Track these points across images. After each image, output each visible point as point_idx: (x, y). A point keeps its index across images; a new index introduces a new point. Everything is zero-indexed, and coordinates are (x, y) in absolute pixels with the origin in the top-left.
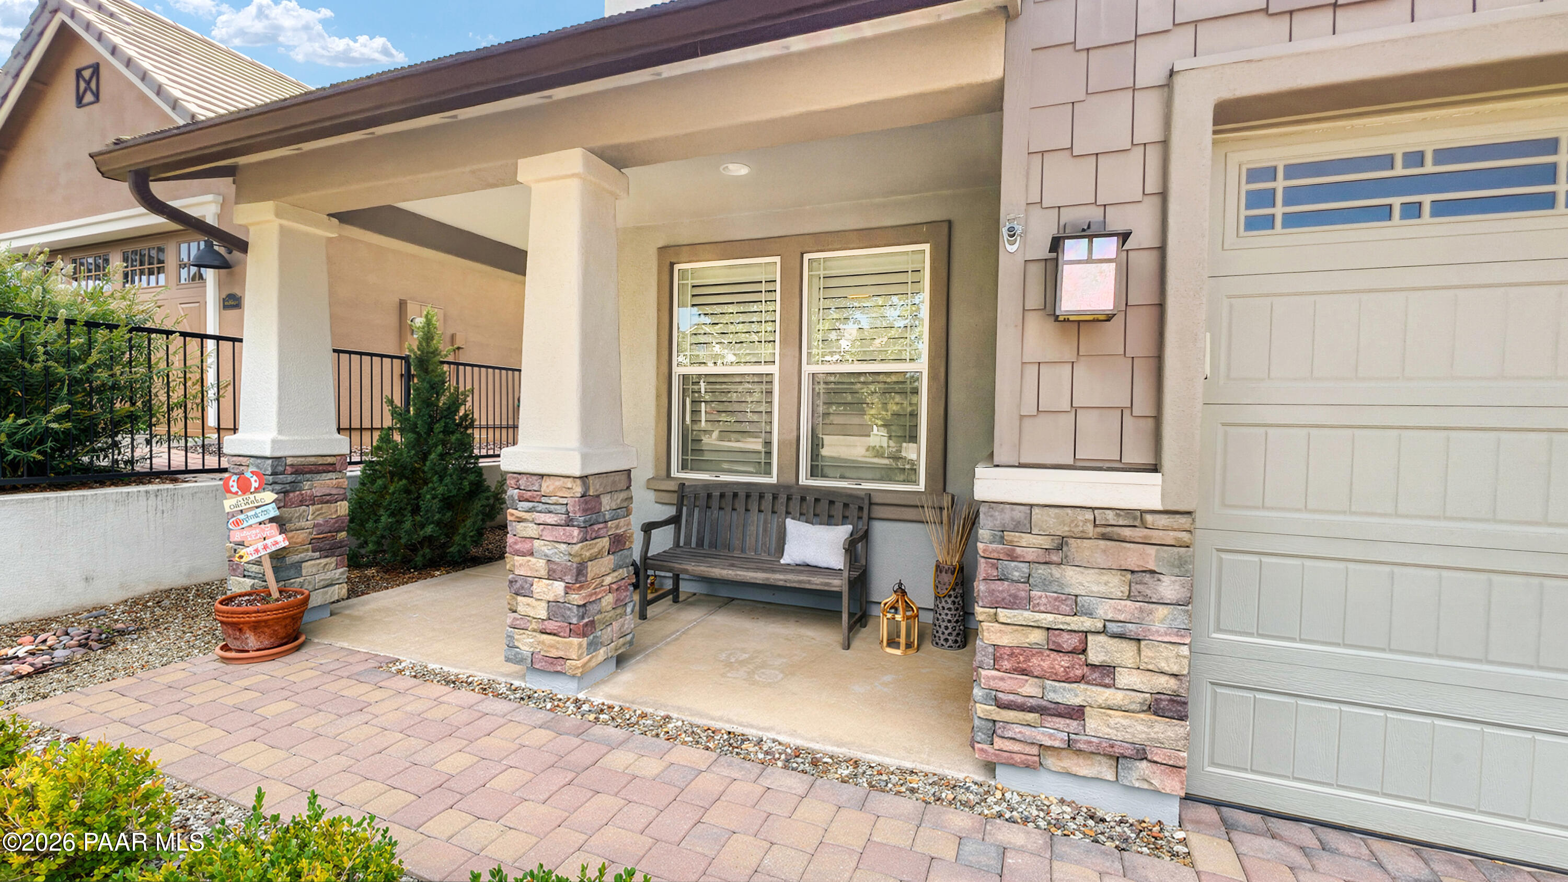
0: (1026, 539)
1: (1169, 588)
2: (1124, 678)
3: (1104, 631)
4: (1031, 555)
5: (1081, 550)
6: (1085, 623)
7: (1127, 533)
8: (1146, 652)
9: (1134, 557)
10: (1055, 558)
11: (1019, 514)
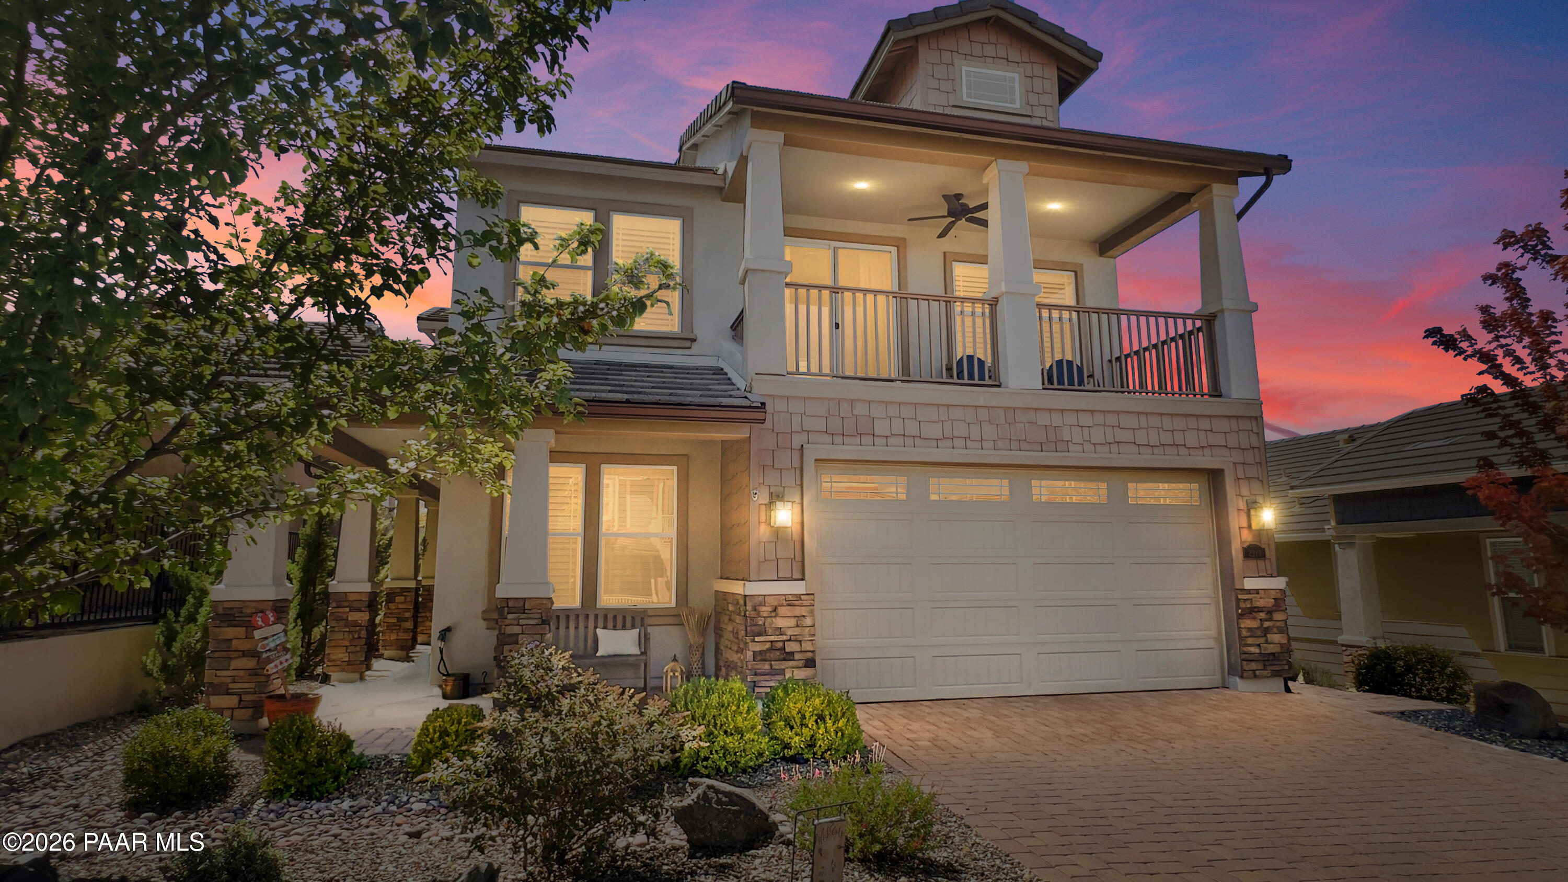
0: (764, 609)
1: (808, 621)
2: (797, 656)
3: (790, 640)
4: (765, 614)
5: (782, 611)
6: (785, 638)
7: (796, 602)
8: (803, 645)
9: (798, 611)
10: (773, 614)
11: (761, 599)
